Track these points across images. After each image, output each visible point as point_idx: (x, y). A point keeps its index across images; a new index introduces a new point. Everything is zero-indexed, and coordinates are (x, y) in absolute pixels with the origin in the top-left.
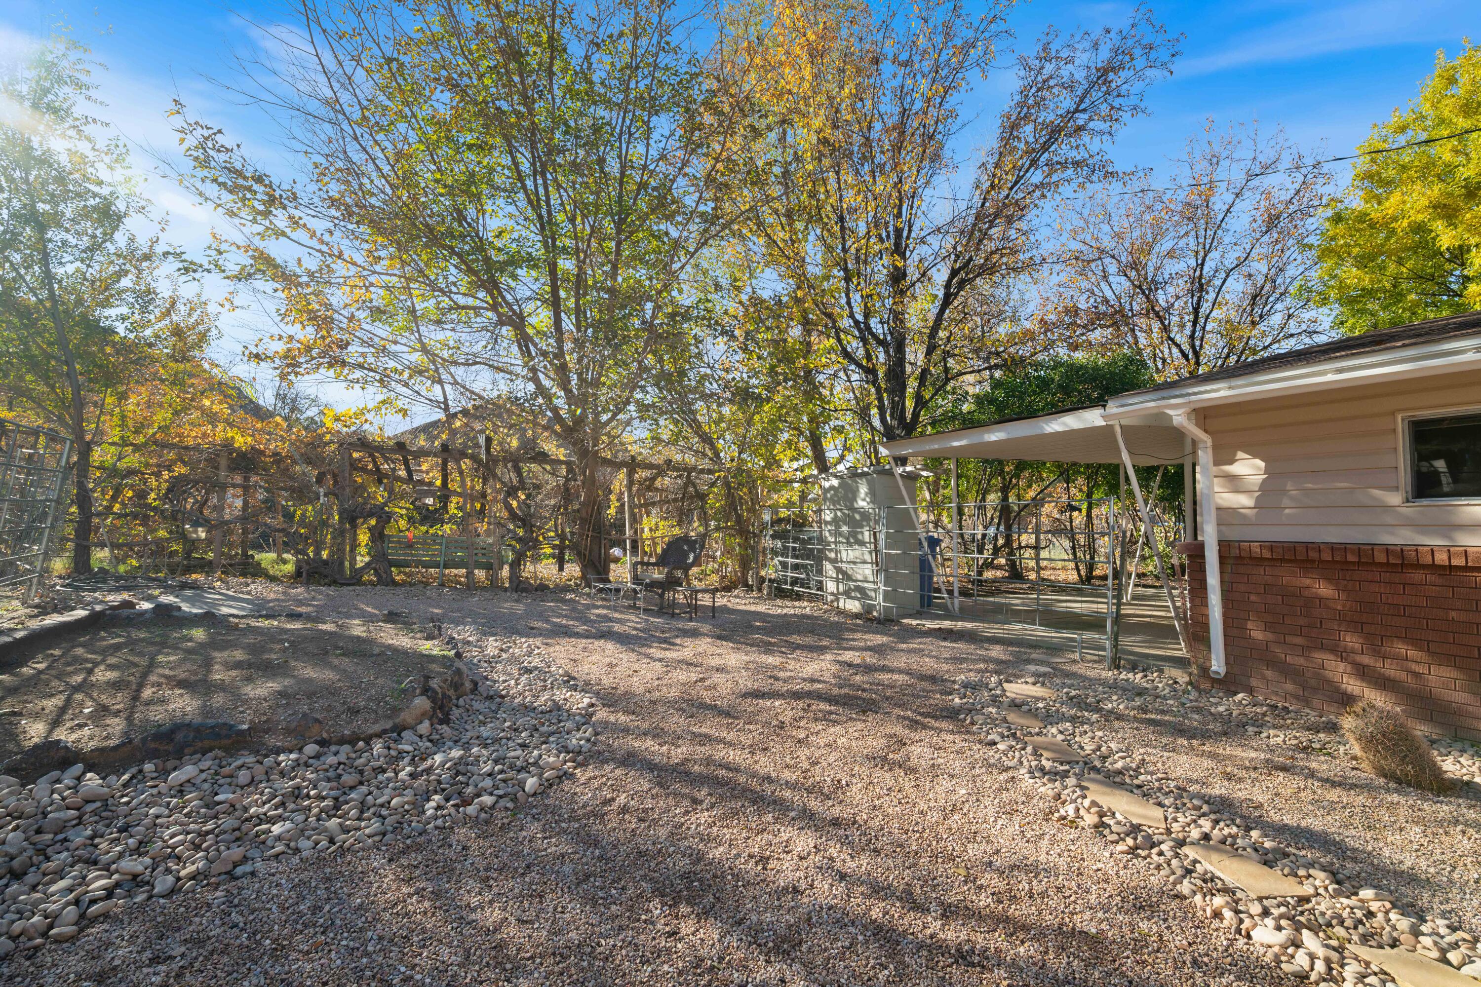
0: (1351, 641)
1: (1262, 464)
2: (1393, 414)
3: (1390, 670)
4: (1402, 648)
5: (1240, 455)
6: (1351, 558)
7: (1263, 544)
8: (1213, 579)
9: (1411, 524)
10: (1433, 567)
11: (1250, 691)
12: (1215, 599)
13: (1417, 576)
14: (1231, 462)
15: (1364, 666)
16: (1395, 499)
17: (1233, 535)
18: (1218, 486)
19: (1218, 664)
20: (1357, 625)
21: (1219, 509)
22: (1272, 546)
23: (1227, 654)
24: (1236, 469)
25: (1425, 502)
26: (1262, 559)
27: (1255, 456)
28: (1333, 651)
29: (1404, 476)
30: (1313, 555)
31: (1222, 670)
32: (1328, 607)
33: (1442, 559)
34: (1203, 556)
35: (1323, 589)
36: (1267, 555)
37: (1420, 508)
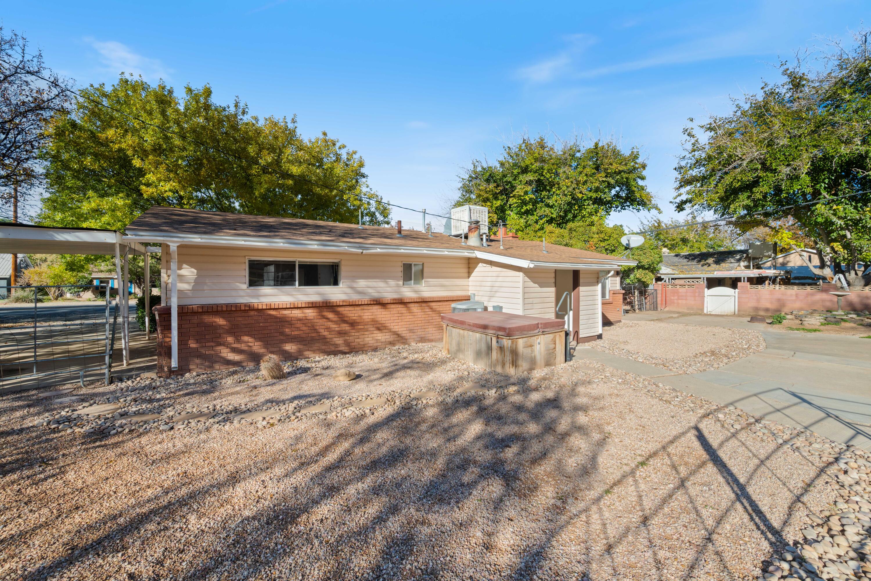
0: (230, 339)
1: (196, 271)
3: (243, 347)
4: (246, 338)
5: (185, 266)
6: (233, 309)
7: (198, 305)
8: (174, 324)
9: (251, 295)
12: (175, 334)
13: (252, 313)
14: (181, 268)
15: (235, 348)
16: (244, 287)
17: (184, 302)
18: (176, 280)
19: (175, 363)
21: (179, 291)
22: (203, 306)
23: (179, 357)
24: (183, 272)
25: (252, 288)
26: (198, 312)
27: (192, 267)
28: (224, 345)
29: (247, 278)
30: (220, 309)
31: (177, 365)
32: (223, 328)
33: (260, 307)
34: (170, 314)
35: (221, 321)
36: (200, 310)
37: (251, 290)
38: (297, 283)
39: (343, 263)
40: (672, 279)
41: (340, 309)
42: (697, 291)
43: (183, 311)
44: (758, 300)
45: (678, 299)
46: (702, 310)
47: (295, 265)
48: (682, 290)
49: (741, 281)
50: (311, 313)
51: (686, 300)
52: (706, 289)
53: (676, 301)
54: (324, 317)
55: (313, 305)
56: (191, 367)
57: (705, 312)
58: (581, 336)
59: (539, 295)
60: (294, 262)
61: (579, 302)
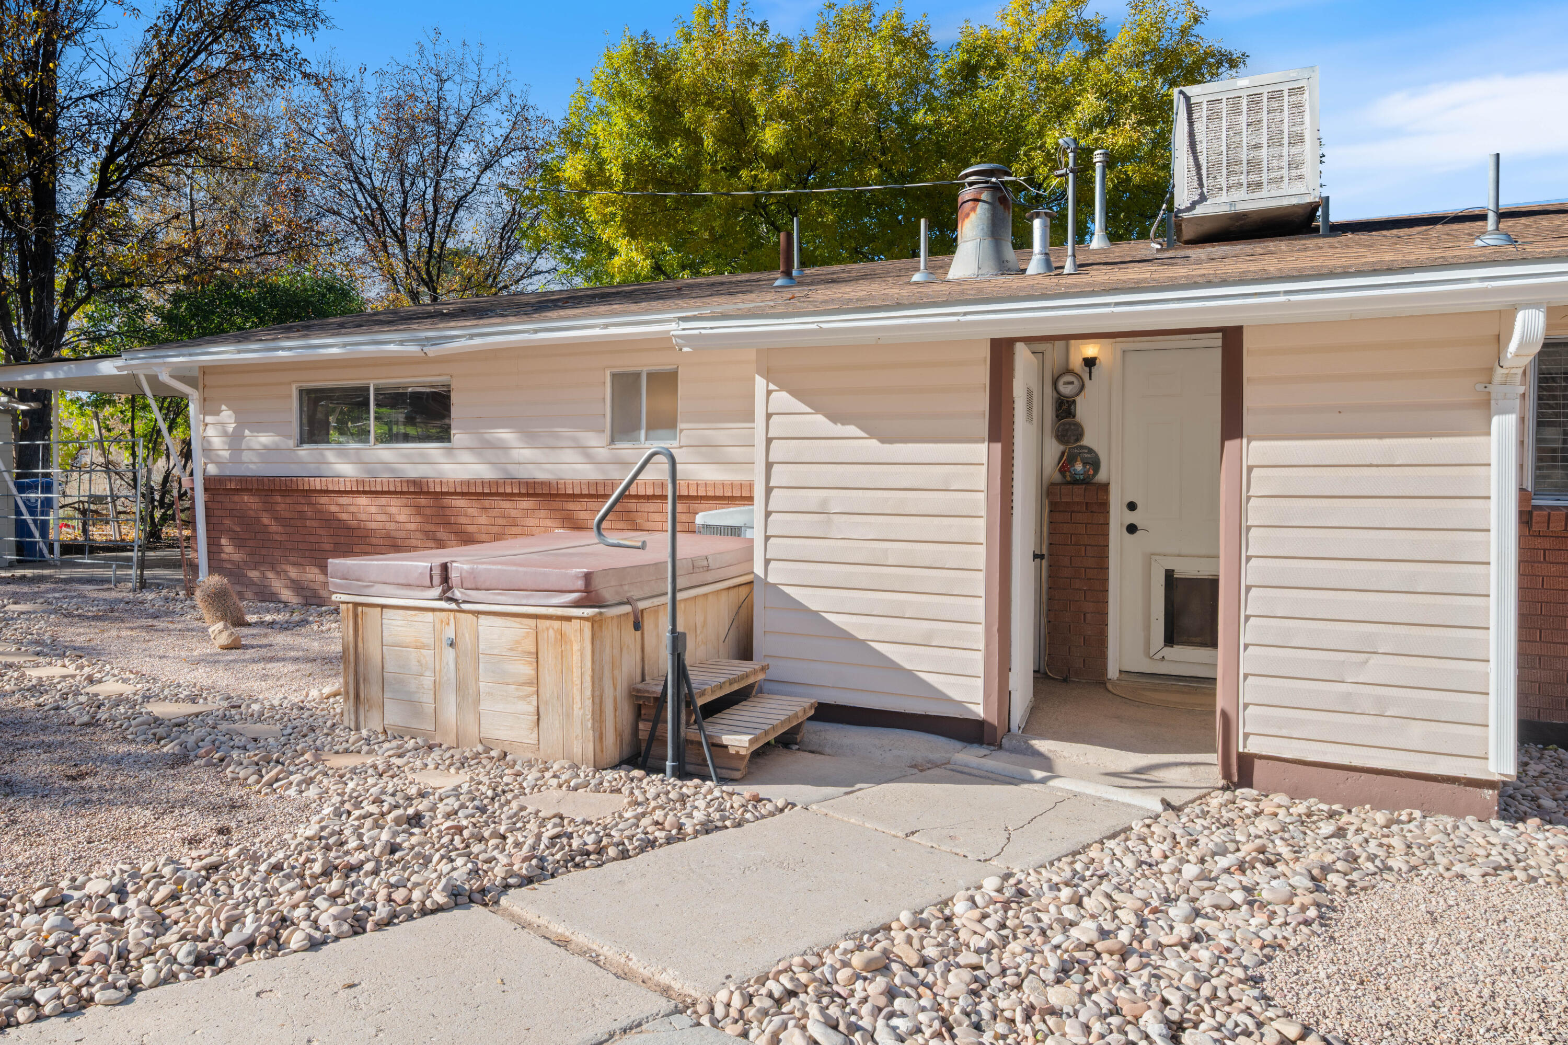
2: (290, 384)
8: (199, 507)
14: (220, 412)
18: (209, 431)
22: (232, 479)
26: (230, 490)
29: (296, 429)
37: (306, 452)
38: (372, 436)
39: (454, 384)
58: (1253, 746)
59: (863, 475)
60: (367, 389)
61: (1241, 531)
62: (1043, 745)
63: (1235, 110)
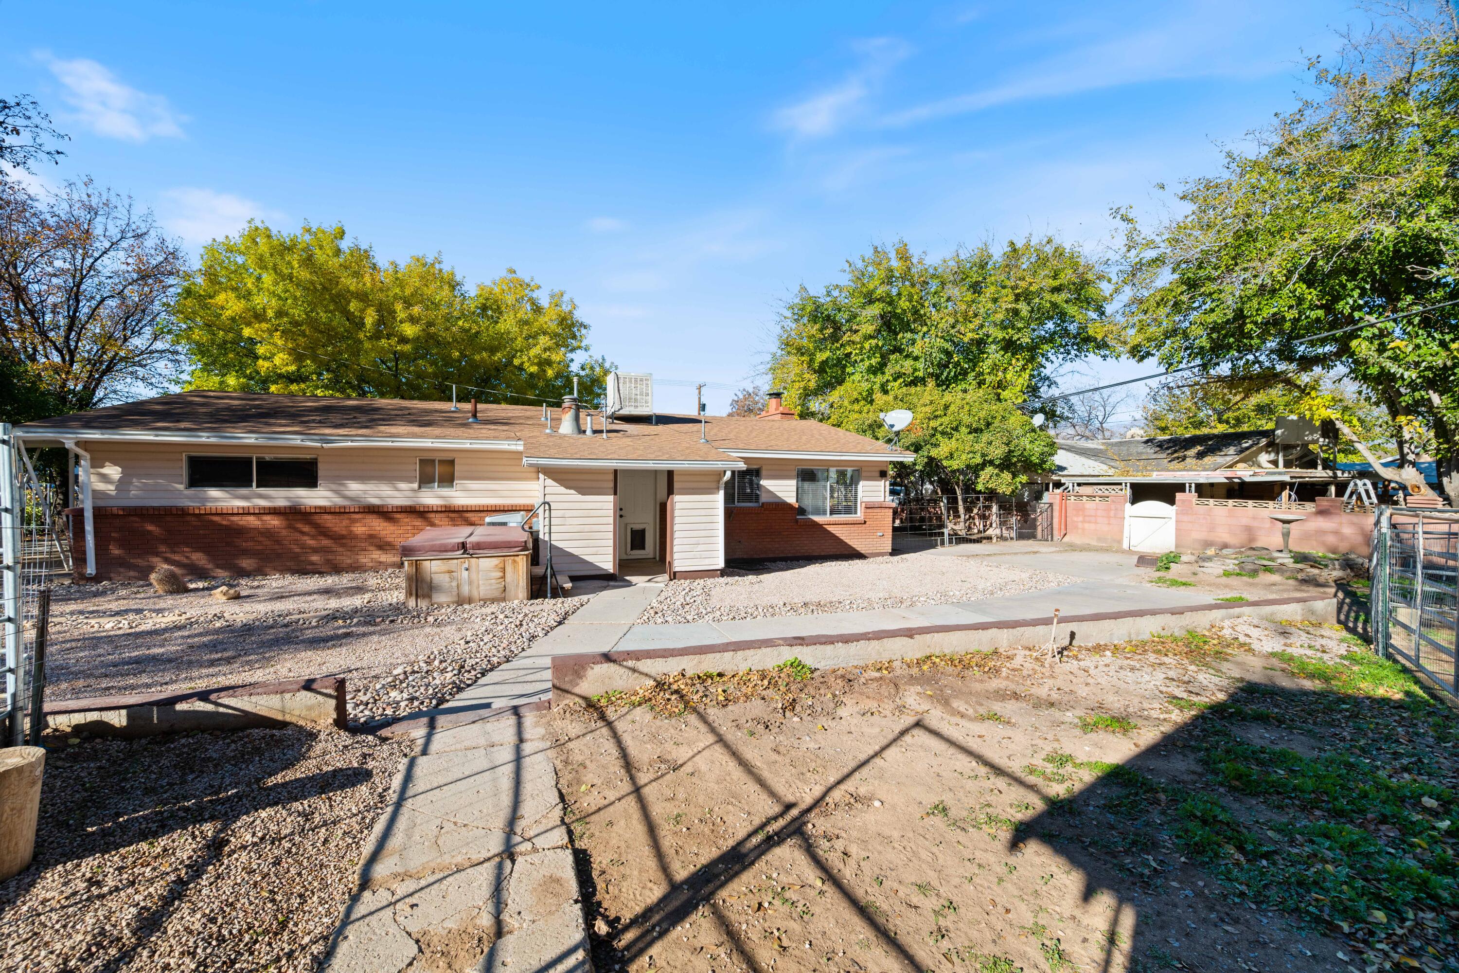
0: (163, 549)
1: (119, 470)
2: (181, 453)
5: (107, 464)
6: (161, 513)
7: (119, 508)
8: (89, 527)
9: (188, 497)
10: (194, 515)
11: (110, 579)
12: (90, 539)
14: (103, 467)
16: (181, 487)
17: (101, 503)
18: (93, 478)
19: (91, 569)
20: (164, 542)
21: (94, 491)
22: (123, 509)
23: (97, 563)
24: (104, 471)
25: (192, 489)
27: (115, 465)
28: (154, 554)
29: (185, 478)
30: (145, 512)
31: (94, 572)
33: (197, 512)
34: (82, 516)
35: (150, 528)
36: (121, 513)
37: (192, 491)
38: (254, 484)
39: (320, 459)
40: (1079, 485)
41: (316, 517)
42: (1113, 507)
43: (100, 514)
44: (1212, 528)
45: (1084, 522)
46: (1120, 542)
47: (251, 462)
48: (1090, 505)
49: (1184, 491)
50: (274, 522)
51: (1096, 523)
52: (1128, 505)
53: (1080, 525)
54: (297, 530)
55: (274, 512)
56: (112, 575)
57: (1125, 546)
58: (677, 569)
59: (577, 506)
60: (251, 458)
61: (673, 518)
62: (628, 578)
63: (631, 382)
